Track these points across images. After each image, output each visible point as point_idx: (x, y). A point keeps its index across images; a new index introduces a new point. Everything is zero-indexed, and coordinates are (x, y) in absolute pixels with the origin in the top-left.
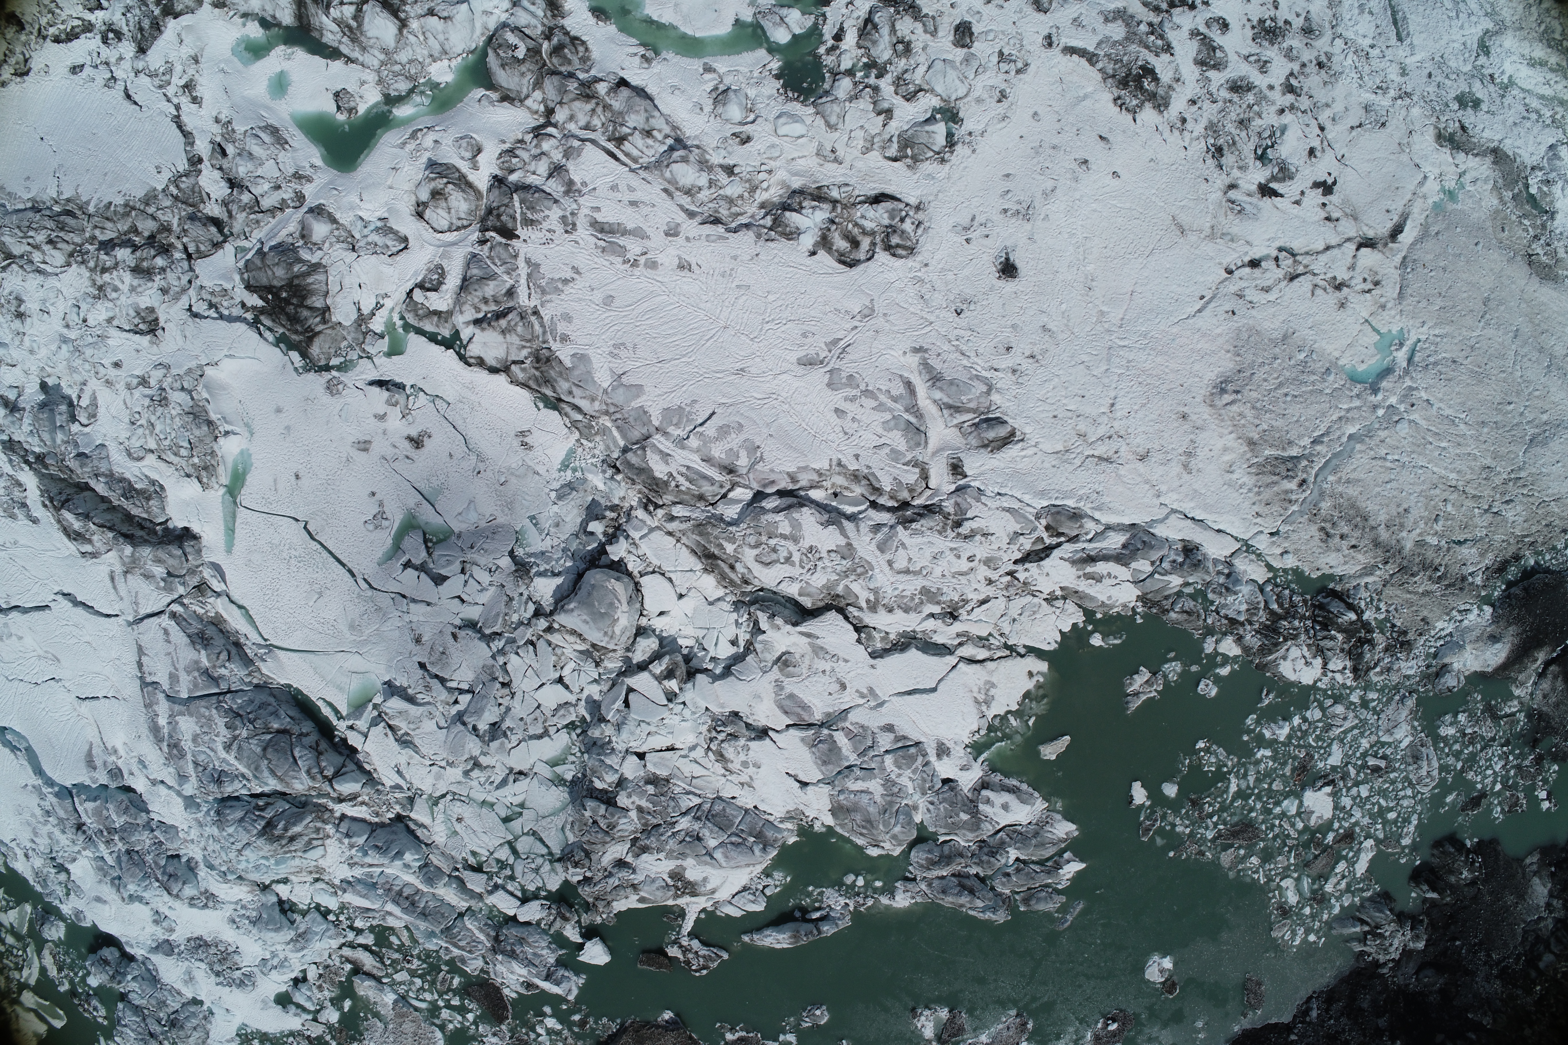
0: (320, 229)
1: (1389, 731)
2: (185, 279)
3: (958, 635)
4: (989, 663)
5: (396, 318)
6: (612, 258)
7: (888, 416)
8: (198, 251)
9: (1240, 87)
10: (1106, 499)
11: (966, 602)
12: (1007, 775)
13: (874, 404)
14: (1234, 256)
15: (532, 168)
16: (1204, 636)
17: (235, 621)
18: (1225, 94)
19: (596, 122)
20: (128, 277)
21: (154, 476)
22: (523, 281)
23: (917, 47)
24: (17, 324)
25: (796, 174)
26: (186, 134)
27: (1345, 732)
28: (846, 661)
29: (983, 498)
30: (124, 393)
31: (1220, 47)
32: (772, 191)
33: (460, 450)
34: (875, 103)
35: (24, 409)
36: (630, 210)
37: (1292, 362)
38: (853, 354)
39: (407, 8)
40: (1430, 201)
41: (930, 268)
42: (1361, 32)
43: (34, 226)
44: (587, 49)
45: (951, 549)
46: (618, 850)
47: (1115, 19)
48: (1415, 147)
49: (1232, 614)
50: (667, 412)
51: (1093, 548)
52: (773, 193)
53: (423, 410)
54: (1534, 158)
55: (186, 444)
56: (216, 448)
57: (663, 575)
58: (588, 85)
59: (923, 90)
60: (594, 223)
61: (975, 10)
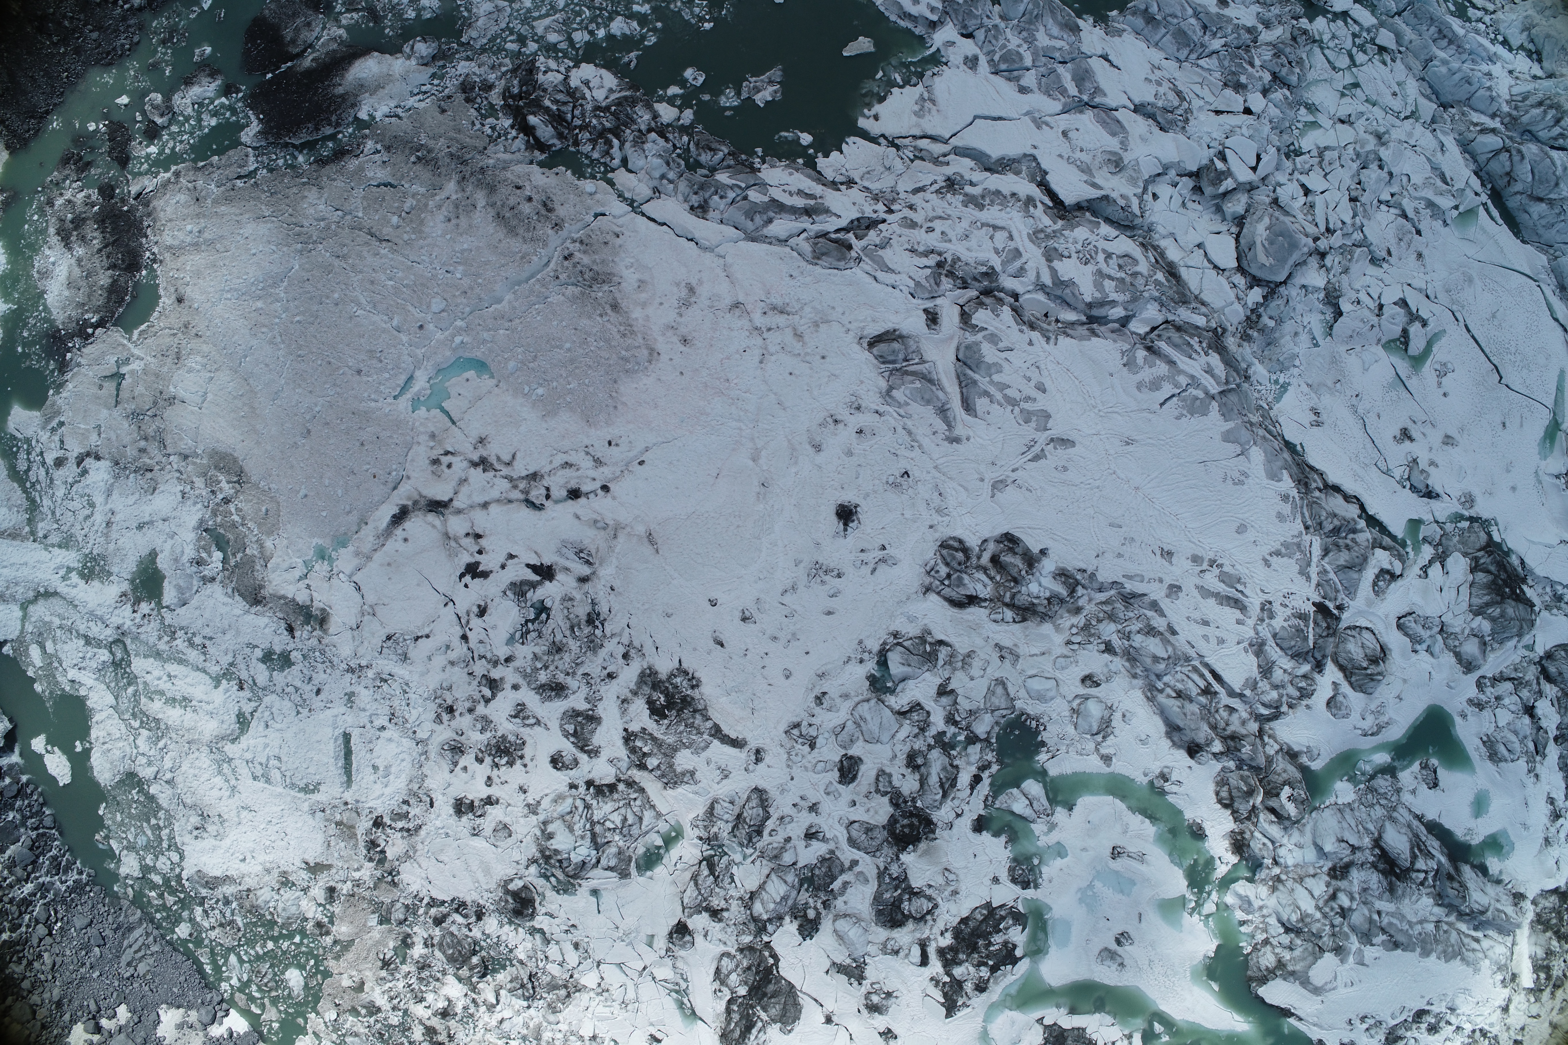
0: (1470, 649)
1: (499, 10)
3: (948, 164)
4: (918, 133)
6: (1233, 571)
7: (996, 378)
9: (552, 689)
10: (783, 268)
11: (937, 192)
12: (908, 31)
13: (1008, 392)
14: (600, 505)
15: (1287, 678)
16: (692, 126)
17: (1561, 308)
18: (572, 683)
19: (1224, 714)
22: (1315, 559)
23: (902, 762)
25: (1045, 637)
27: (547, 15)
28: (1060, 156)
29: (912, 284)
31: (566, 735)
32: (1068, 624)
33: (1371, 420)
34: (954, 704)
36: (1210, 617)
37: (553, 384)
38: (1021, 444)
39: (1371, 860)
40: (351, 548)
41: (928, 524)
42: (393, 745)
44: (1217, 794)
45: (949, 242)
46: (1266, 36)
47: (683, 775)
48: (355, 610)
49: (661, 141)
50: (1204, 412)
51: (804, 223)
52: (1068, 621)
53: (1397, 463)
54: (208, 592)
57: (1216, 267)
58: (1228, 752)
59: (902, 714)
60: (1243, 608)
61: (831, 797)
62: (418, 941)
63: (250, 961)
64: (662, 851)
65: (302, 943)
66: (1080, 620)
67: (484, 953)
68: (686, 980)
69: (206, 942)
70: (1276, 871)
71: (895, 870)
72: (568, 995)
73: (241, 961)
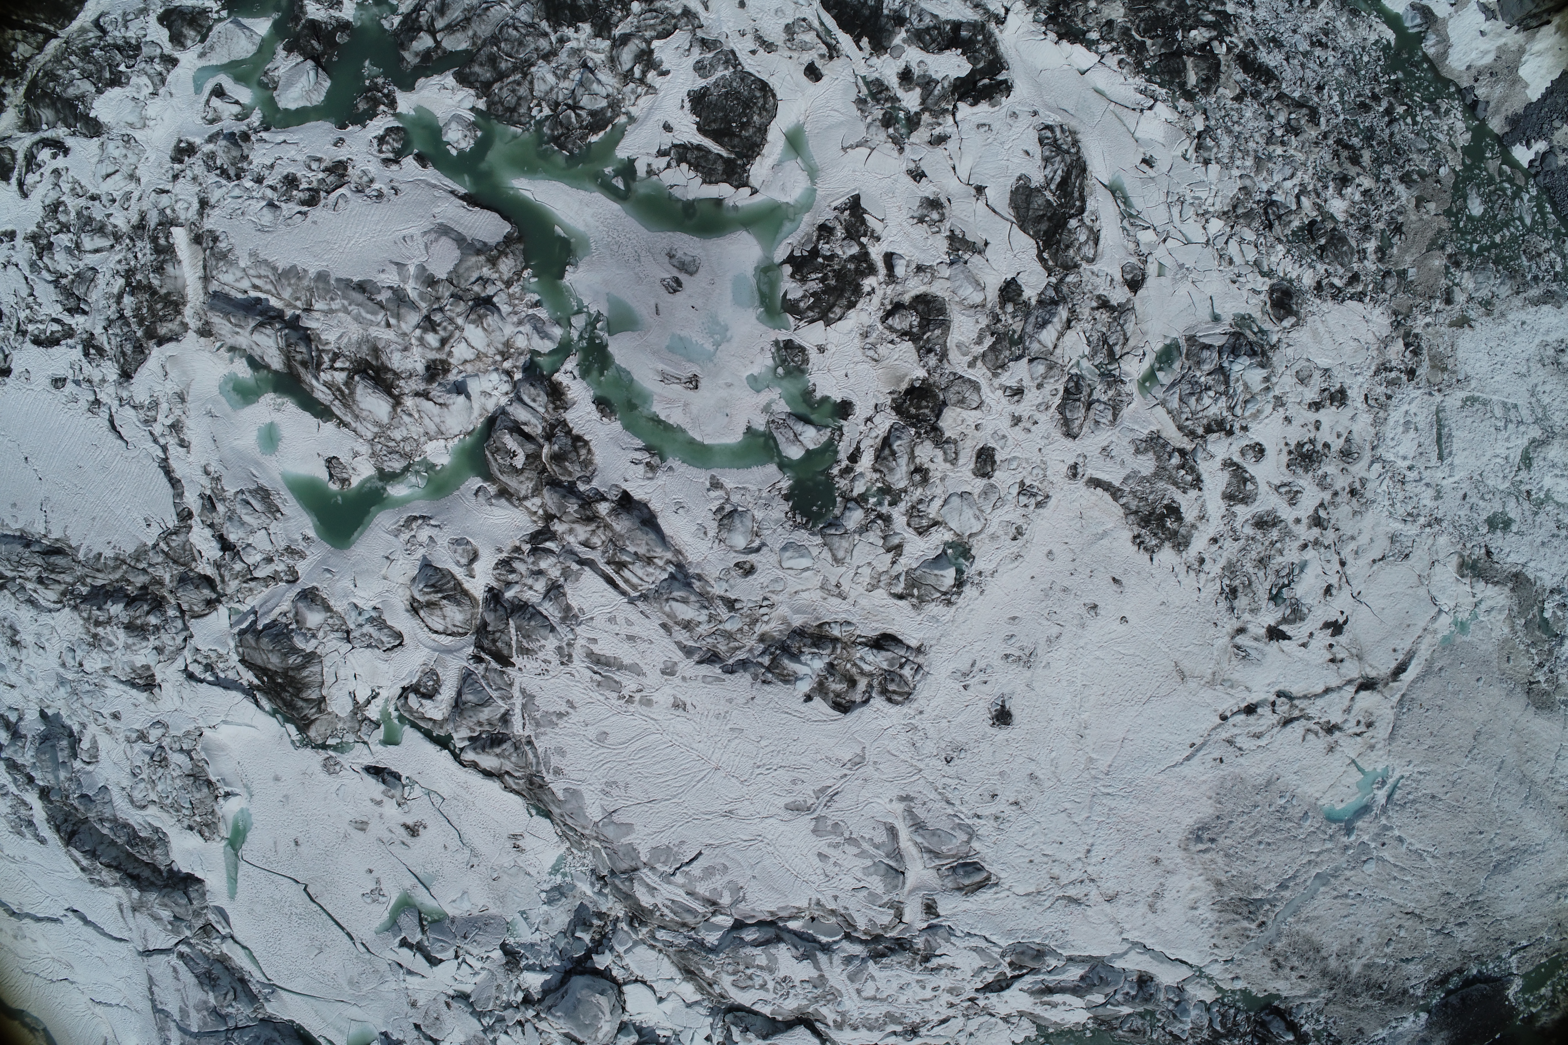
0: (314, 618)
2: (179, 639)
5: (391, 709)
6: (607, 693)
7: (869, 862)
8: (191, 610)
9: (1266, 523)
10: (1070, 938)
11: (928, 1022)
14: (1231, 702)
15: (529, 583)
17: (239, 959)
18: (1249, 530)
19: (596, 541)
20: (121, 634)
21: (157, 824)
22: (518, 710)
23: (935, 476)
24: (13, 652)
25: (797, 611)
26: (174, 483)
29: (953, 939)
30: (124, 745)
31: (1252, 480)
32: (772, 625)
33: (454, 844)
34: (885, 538)
35: (25, 736)
36: (626, 645)
37: (1272, 809)
38: (840, 803)
39: (402, 383)
40: (1439, 636)
41: (925, 716)
42: (1401, 453)
43: (23, 562)
44: (589, 451)
45: (918, 981)
47: (1146, 450)
48: (1435, 579)
49: (1176, 1031)
50: (655, 850)
51: (1051, 981)
52: (772, 626)
53: (419, 801)
54: (1556, 579)
55: (188, 805)
56: (216, 808)
57: (644, 983)
58: (588, 502)
59: (936, 523)
60: (590, 655)
61: (1000, 433)
62: (1372, 257)
63: (1514, 220)
64: (1157, 366)
65: (1471, 244)
66: (760, 629)
67: (1313, 247)
68: (1124, 229)
69: (1551, 236)
70: (507, 365)
71: (932, 360)
72: (1235, 207)
73: (1521, 219)
